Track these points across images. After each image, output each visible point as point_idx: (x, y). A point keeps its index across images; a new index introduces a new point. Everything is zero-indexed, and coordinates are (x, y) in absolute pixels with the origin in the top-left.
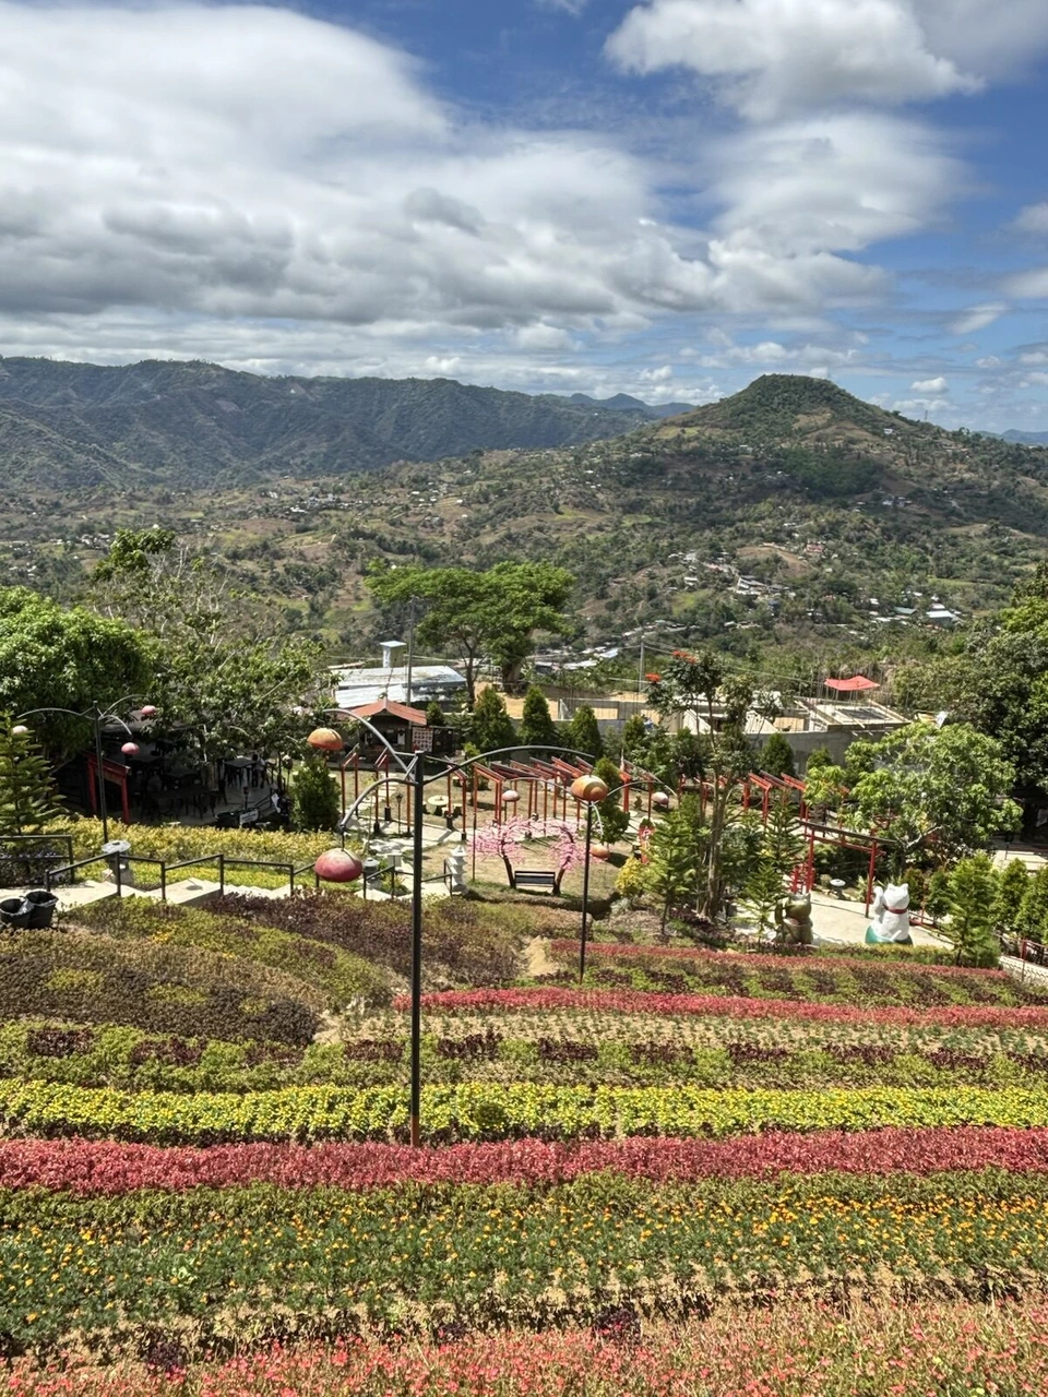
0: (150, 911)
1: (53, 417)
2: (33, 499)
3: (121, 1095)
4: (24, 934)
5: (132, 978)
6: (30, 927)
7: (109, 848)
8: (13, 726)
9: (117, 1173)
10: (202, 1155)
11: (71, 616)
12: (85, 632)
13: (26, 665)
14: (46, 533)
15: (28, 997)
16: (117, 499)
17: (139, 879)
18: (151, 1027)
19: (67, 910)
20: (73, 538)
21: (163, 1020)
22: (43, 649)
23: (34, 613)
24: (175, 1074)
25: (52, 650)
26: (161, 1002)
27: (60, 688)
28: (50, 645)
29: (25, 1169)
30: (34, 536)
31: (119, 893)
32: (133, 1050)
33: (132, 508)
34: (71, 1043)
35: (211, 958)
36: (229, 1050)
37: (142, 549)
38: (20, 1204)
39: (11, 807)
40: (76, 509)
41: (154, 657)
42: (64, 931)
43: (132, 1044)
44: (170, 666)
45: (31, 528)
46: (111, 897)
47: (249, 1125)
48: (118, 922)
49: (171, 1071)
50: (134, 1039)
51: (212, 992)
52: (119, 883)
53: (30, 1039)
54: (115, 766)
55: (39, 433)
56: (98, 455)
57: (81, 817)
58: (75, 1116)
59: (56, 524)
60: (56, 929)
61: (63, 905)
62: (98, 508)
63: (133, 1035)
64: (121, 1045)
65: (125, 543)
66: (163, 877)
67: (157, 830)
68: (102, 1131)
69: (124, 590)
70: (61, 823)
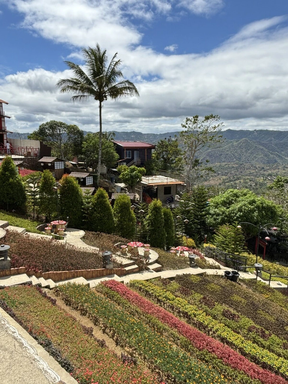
0: (264, 287)
1: (267, 145)
2: (257, 166)
3: (243, 339)
4: (229, 281)
5: (254, 305)
6: (231, 280)
7: (256, 265)
8: (237, 225)
9: (235, 362)
10: (261, 370)
11: (259, 199)
12: (262, 203)
13: (245, 210)
14: (259, 175)
15: (226, 299)
16: (280, 167)
17: (263, 276)
18: (257, 322)
19: (242, 278)
20: (265, 177)
21: (260, 321)
22: (250, 206)
23: (249, 197)
24: (260, 340)
25: (252, 207)
26: (261, 316)
27: (252, 217)
28: (252, 205)
29: (212, 348)
30: (256, 176)
31: (257, 279)
32: (250, 327)
33: (284, 170)
34: (233, 317)
35: (279, 308)
36: (278, 340)
37: (283, 182)
38: (209, 357)
39: (233, 246)
40: (268, 169)
41: (280, 213)
42: (240, 284)
43: (250, 325)
44: (284, 217)
45: (255, 174)
46: (254, 279)
47: (279, 368)
48: (254, 287)
49: (259, 338)
50: (251, 324)
51: (277, 319)
52: (257, 276)
53: (223, 311)
54: (263, 242)
55: (262, 149)
56: (277, 155)
57: (251, 254)
58: (229, 339)
59: (262, 173)
60: (238, 283)
61: (241, 277)
62: (274, 170)
63: (251, 322)
64: (247, 324)
65: (278, 180)
66: (270, 278)
67: (272, 264)
68: (235, 347)
69: (276, 193)
70: (246, 254)
